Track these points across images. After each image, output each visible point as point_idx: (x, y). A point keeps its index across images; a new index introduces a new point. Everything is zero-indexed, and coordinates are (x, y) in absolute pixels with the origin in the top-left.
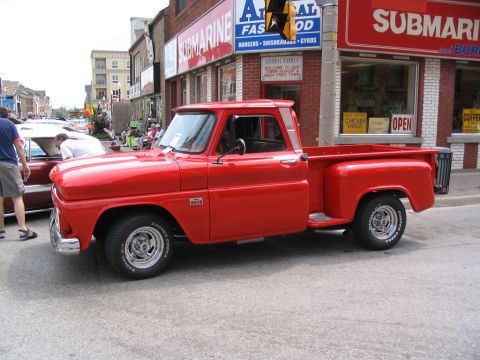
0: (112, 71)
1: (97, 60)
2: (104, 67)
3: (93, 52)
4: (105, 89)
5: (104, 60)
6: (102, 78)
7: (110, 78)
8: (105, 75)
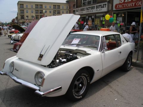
0: (26, 9)
1: (20, 5)
2: (23, 7)
3: (19, 2)
4: (24, 15)
5: (23, 5)
6: (22, 11)
7: (25, 11)
8: (23, 10)
